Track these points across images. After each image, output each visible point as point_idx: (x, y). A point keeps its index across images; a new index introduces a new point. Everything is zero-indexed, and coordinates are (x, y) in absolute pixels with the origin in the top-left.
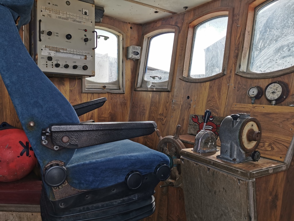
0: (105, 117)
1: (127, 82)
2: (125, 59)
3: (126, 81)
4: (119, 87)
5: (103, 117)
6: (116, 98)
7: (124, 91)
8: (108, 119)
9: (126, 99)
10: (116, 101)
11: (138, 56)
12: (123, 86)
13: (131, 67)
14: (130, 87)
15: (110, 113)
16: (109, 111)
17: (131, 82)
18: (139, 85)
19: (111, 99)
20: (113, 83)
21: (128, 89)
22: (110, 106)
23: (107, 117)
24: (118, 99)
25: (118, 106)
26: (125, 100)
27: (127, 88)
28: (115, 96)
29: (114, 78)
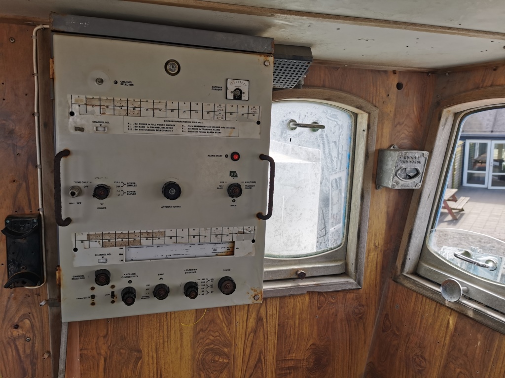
0: (297, 358)
1: (372, 254)
2: (371, 185)
3: (369, 251)
4: (346, 265)
5: (292, 360)
6: (333, 303)
7: (359, 283)
8: (305, 363)
9: (364, 302)
10: (333, 310)
11: (417, 180)
12: (356, 268)
13: (388, 207)
14: (379, 267)
15: (313, 347)
16: (310, 343)
17: (385, 251)
18: (409, 266)
19: (319, 308)
20: (330, 257)
21: (373, 273)
22: (315, 328)
23: (304, 360)
24: (340, 305)
25: (339, 325)
26: (360, 305)
27: (369, 271)
28: (330, 299)
29: (333, 240)
